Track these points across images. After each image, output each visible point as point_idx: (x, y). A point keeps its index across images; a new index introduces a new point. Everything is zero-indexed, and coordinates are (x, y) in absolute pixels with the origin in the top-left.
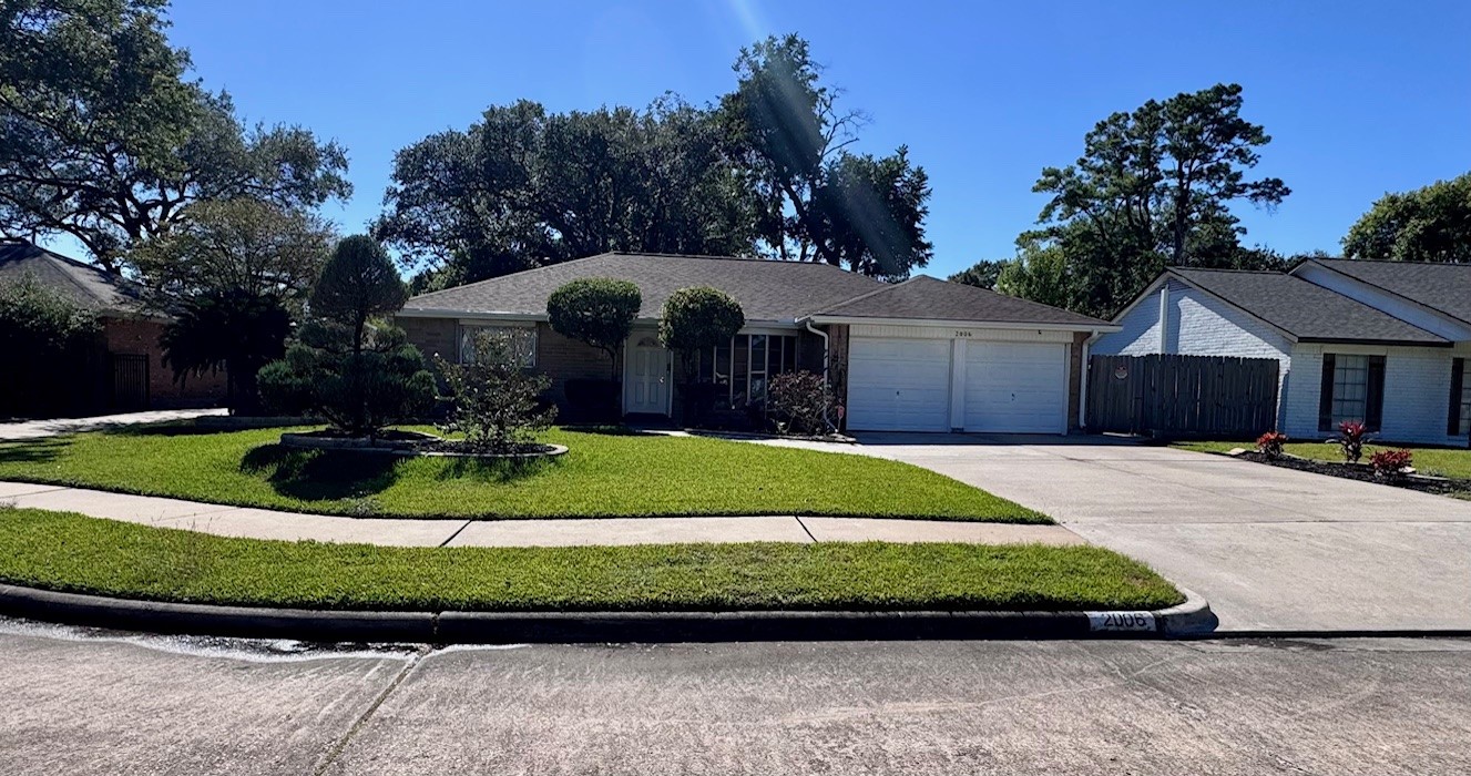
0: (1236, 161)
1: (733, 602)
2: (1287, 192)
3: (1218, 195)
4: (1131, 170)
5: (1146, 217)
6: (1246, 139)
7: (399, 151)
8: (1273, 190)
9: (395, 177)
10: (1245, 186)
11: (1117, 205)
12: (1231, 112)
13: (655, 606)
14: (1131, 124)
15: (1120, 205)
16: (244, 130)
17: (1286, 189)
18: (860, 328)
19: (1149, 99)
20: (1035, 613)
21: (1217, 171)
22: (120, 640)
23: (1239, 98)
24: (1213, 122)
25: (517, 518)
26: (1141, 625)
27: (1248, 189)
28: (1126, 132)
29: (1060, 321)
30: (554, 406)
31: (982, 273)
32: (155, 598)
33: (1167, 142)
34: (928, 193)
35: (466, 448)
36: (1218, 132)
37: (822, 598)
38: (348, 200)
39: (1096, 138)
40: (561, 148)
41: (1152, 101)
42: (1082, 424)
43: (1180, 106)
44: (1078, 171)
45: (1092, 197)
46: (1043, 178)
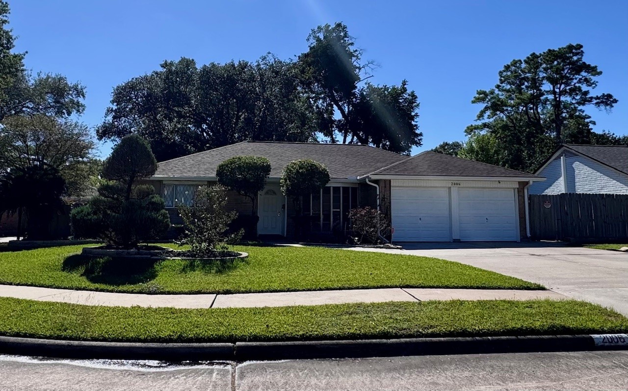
0: (585, 85)
1: (395, 333)
2: (615, 101)
3: (577, 103)
4: (526, 91)
5: (537, 115)
6: (588, 72)
7: (115, 87)
8: (607, 100)
9: (113, 102)
10: (592, 98)
11: (520, 110)
12: (578, 58)
13: (353, 336)
14: (523, 65)
15: (522, 110)
16: (31, 76)
17: (615, 99)
18: (397, 181)
19: (532, 53)
20: (563, 336)
21: (574, 91)
22: (59, 362)
23: (582, 51)
24: (569, 64)
25: (243, 292)
26: (623, 342)
27: (594, 100)
28: (521, 70)
29: (511, 175)
30: (243, 229)
31: (445, 150)
32: (71, 339)
33: (545, 75)
34: (418, 105)
35: (191, 254)
36: (572, 69)
37: (444, 330)
38: (81, 114)
39: (505, 74)
40: (208, 83)
41: (534, 54)
42: (529, 235)
43: (549, 56)
44: (497, 91)
45: (506, 106)
46: (477, 96)
